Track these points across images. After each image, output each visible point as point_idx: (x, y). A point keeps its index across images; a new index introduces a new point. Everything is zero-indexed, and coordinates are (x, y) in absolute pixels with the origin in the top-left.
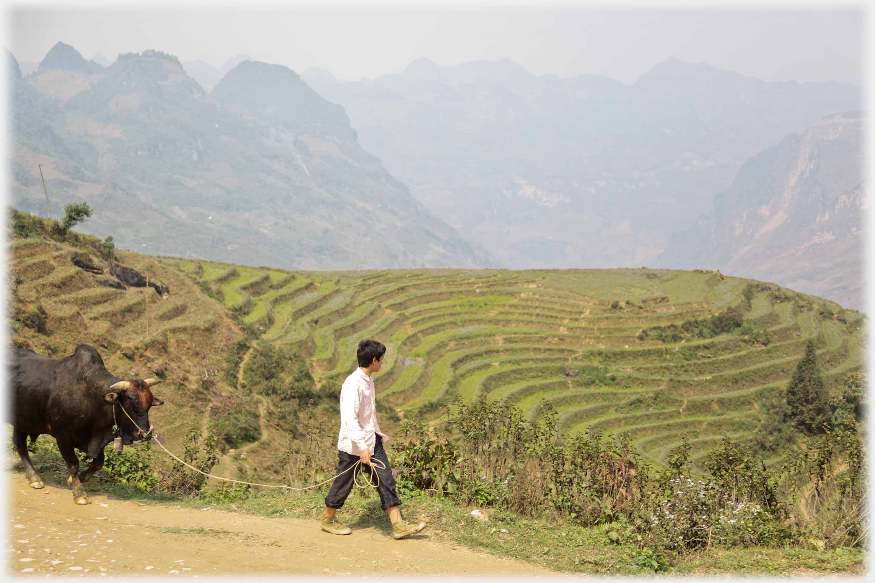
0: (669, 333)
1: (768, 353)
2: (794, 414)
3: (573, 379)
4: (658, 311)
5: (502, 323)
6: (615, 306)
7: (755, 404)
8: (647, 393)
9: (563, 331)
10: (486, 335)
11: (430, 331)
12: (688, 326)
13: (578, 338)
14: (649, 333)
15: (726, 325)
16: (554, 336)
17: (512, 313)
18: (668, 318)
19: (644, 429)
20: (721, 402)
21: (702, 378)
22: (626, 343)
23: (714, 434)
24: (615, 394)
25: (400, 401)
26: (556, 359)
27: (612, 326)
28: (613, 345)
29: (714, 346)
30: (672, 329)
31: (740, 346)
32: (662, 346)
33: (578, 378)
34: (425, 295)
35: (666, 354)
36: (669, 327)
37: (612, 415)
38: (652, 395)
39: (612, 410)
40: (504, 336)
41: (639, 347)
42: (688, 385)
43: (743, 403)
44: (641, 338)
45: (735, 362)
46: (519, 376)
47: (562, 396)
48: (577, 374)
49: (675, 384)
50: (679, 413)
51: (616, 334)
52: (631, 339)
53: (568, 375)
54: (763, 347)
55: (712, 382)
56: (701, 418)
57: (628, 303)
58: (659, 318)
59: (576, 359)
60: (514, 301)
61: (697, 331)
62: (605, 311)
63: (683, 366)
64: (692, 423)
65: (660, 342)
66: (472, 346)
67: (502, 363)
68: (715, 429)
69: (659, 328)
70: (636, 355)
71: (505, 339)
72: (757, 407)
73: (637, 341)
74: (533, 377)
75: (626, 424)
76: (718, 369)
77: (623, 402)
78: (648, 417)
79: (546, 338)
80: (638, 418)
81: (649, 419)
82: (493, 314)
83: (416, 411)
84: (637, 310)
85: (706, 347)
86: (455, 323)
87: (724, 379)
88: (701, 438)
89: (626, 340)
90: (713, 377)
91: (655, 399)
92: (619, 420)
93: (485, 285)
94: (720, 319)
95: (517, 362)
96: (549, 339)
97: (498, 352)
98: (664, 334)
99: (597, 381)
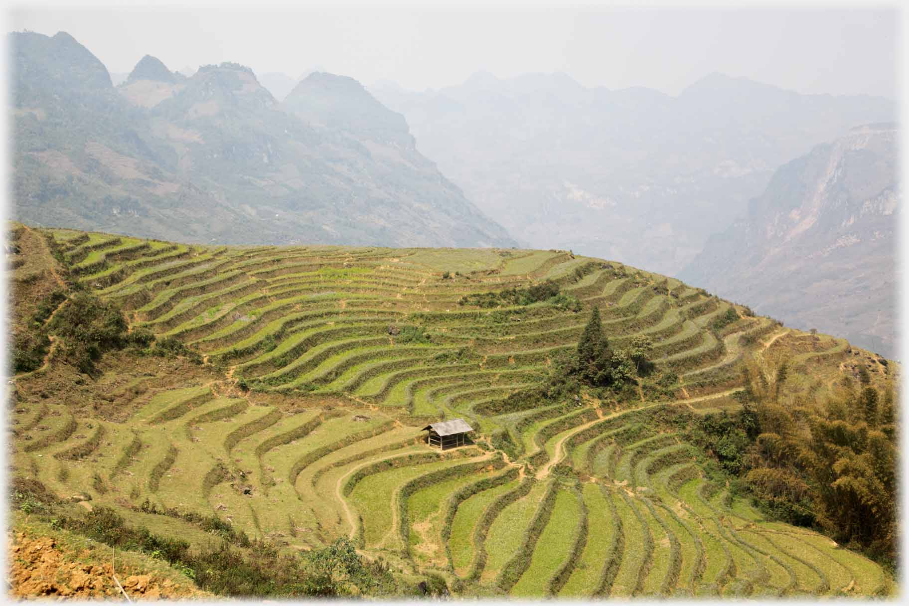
0: (487, 300)
1: (576, 318)
2: (581, 369)
3: (395, 337)
4: (485, 281)
5: (353, 290)
6: (446, 277)
7: (549, 360)
8: (454, 349)
9: (399, 297)
10: (332, 300)
11: (284, 295)
12: (505, 295)
13: (408, 302)
14: (468, 299)
15: (542, 295)
16: (389, 301)
17: (363, 282)
18: (490, 287)
19: (442, 379)
20: (517, 358)
21: (507, 337)
22: (447, 307)
23: (506, 384)
24: (426, 350)
25: (210, 348)
26: (385, 320)
27: (440, 293)
28: (436, 310)
29: (525, 311)
30: (490, 296)
31: (551, 312)
32: (478, 310)
33: (399, 336)
34: (296, 266)
35: (480, 317)
36: (488, 295)
37: (420, 366)
38: (457, 351)
39: (421, 363)
40: (347, 301)
41: (458, 311)
42: (492, 343)
43: (537, 359)
44: (461, 304)
45: (541, 326)
46: (349, 334)
47: (378, 350)
48: (399, 333)
49: (481, 343)
50: (478, 366)
51: (442, 300)
52: (452, 304)
53: (391, 334)
54: (574, 314)
55: (514, 341)
56: (498, 371)
57: (457, 274)
58: (482, 287)
59: (401, 320)
60: (372, 272)
61: (513, 298)
62: (438, 280)
63: (491, 328)
64: (487, 375)
65: (478, 307)
66: (317, 308)
67: (337, 323)
68: (506, 380)
69: (478, 295)
70: (453, 317)
71: (349, 303)
72: (550, 363)
73: (458, 306)
74: (361, 335)
75: (429, 374)
76: (524, 330)
77: (431, 356)
78: (450, 369)
79: (382, 303)
80: (441, 370)
81: (451, 371)
82: (348, 282)
83: (220, 357)
84: (464, 280)
85: (516, 312)
86: (311, 290)
87: (526, 339)
88: (493, 387)
89: (448, 305)
90: (517, 337)
91: (460, 354)
92: (424, 371)
93: (355, 259)
94: (537, 289)
95: (351, 323)
96: (385, 304)
97: (337, 314)
98: (482, 301)
99: (414, 339)
